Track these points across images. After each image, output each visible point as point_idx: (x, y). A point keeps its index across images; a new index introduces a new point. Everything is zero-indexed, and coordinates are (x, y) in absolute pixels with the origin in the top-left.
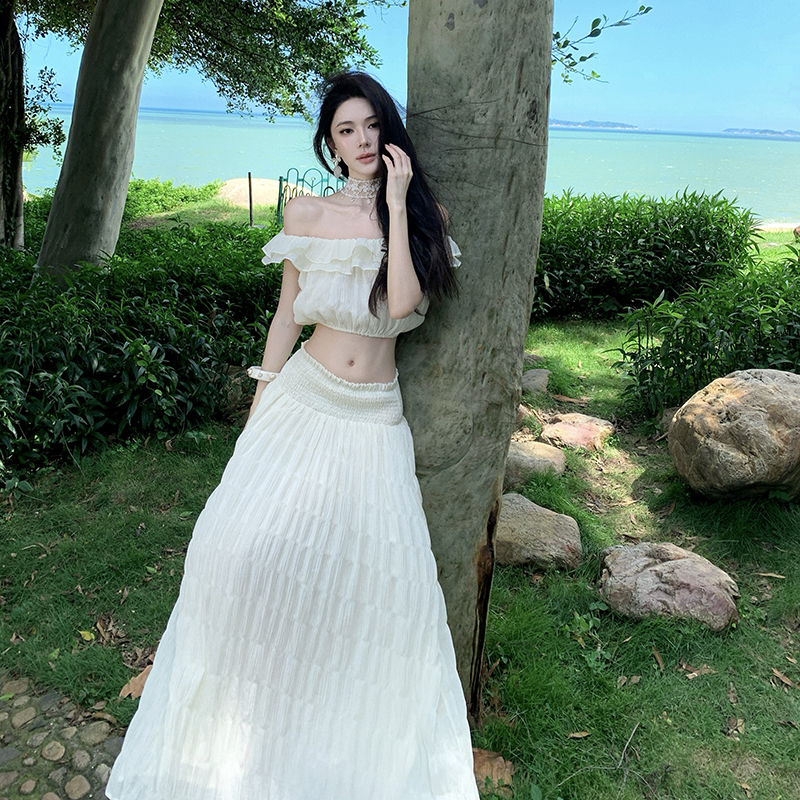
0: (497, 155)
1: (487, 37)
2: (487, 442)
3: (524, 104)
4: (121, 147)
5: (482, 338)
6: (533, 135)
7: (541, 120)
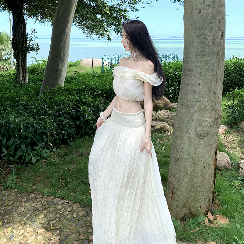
0: (214, 48)
1: (210, 15)
2: (215, 129)
3: (220, 34)
4: (66, 51)
5: (212, 100)
6: (222, 42)
7: (224, 38)
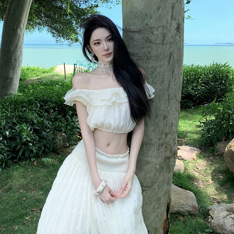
0: (164, 48)
2: (165, 174)
3: (174, 25)
4: (18, 55)
5: (161, 129)
6: (178, 38)
7: (181, 32)
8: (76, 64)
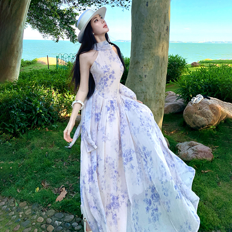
4: (19, 48)
5: (157, 91)
8: (58, 56)
